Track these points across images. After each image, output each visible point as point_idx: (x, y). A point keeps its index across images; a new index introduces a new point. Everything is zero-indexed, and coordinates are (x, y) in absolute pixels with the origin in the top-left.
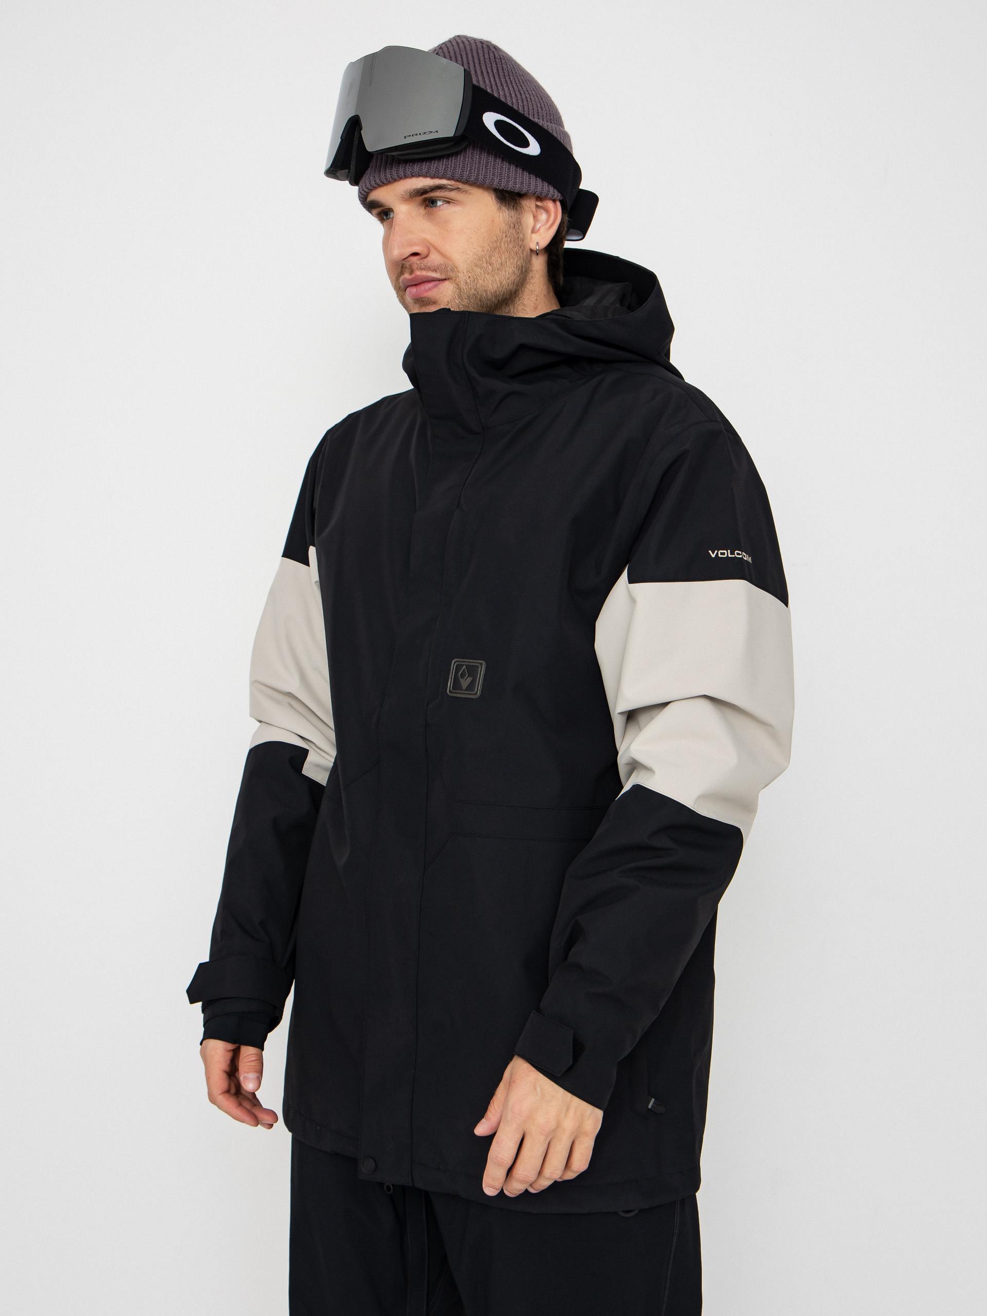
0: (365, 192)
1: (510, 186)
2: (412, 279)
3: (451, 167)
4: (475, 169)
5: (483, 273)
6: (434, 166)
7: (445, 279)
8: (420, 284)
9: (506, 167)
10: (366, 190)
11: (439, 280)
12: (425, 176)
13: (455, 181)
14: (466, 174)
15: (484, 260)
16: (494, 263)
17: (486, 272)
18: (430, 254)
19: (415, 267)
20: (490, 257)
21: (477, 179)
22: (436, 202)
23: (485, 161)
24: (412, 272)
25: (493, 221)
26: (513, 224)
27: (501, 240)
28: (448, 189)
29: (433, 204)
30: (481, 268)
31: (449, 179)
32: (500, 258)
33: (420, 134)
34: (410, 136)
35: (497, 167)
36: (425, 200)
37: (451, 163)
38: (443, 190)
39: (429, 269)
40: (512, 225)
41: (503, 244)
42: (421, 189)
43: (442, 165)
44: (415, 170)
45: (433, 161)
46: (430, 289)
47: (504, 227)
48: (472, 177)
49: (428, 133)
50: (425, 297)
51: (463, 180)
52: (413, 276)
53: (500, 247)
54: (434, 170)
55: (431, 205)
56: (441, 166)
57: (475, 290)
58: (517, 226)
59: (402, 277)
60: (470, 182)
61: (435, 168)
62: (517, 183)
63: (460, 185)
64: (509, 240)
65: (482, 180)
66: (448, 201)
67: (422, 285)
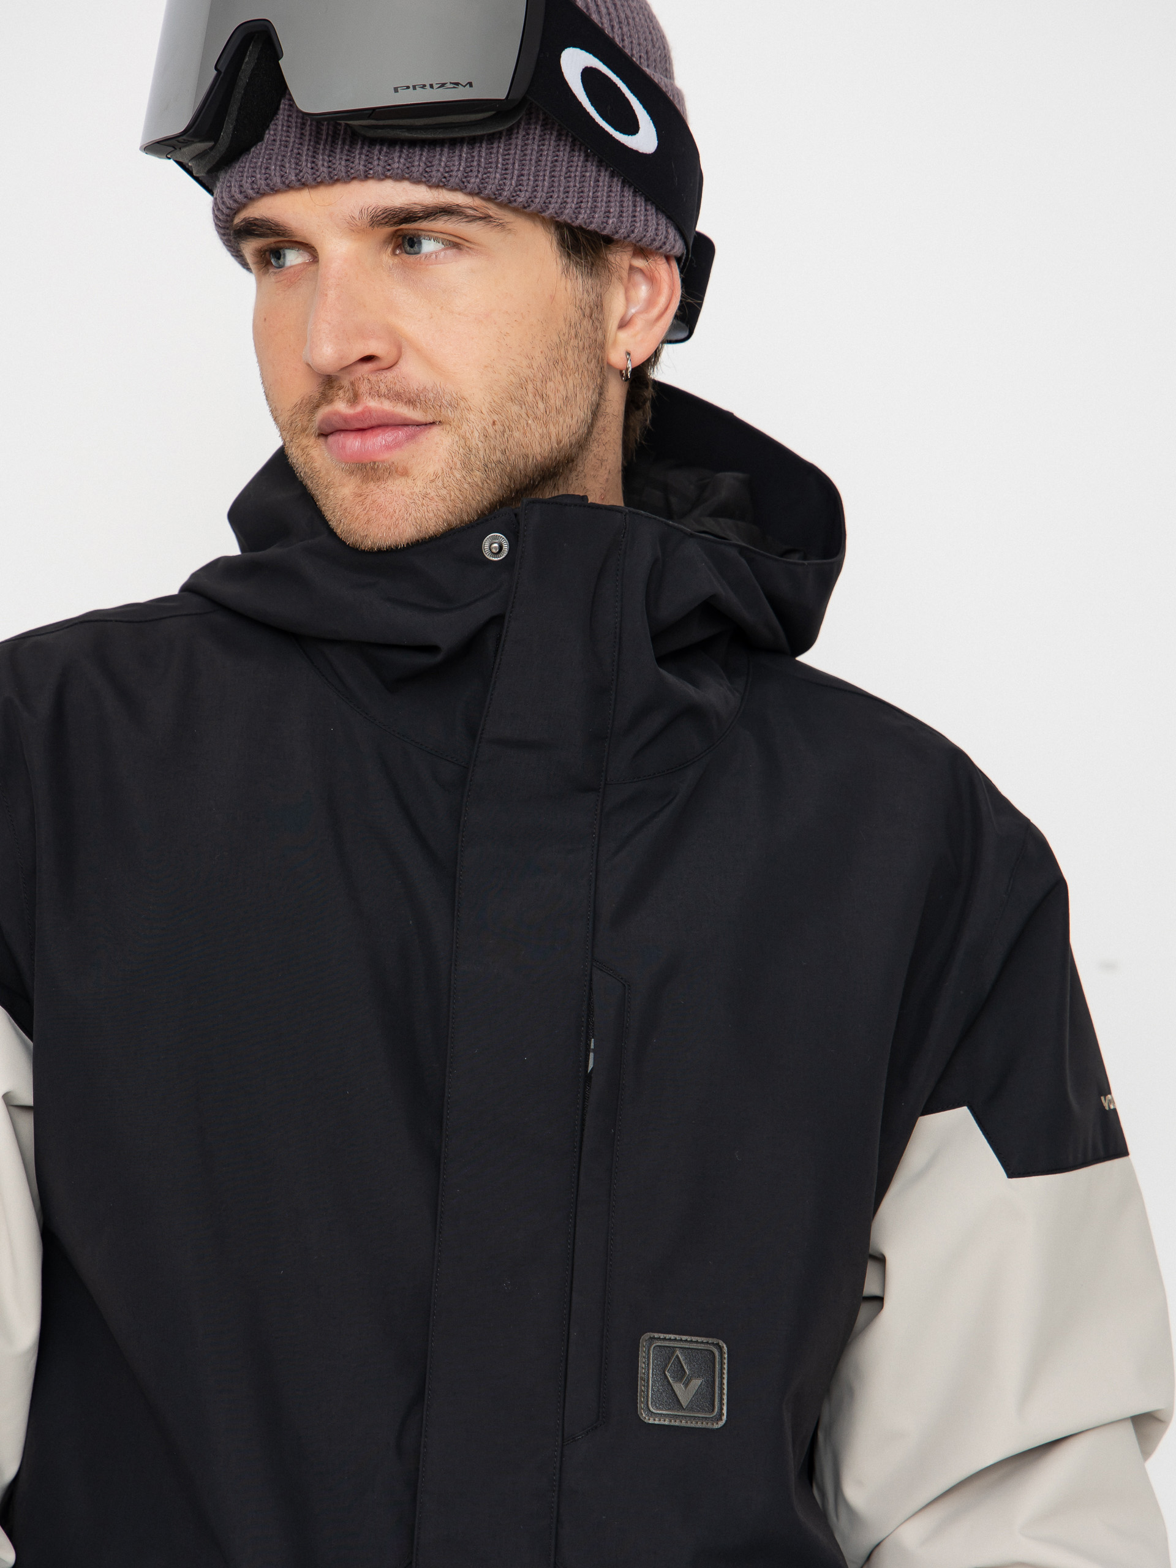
0: (235, 201)
1: (594, 222)
2: (355, 417)
3: (479, 165)
4: (529, 175)
5: (524, 416)
6: (440, 160)
7: (433, 423)
8: (372, 428)
9: (590, 176)
10: (238, 196)
11: (419, 424)
12: (417, 181)
13: (483, 199)
14: (511, 184)
15: (530, 387)
16: (552, 396)
17: (530, 412)
18: (401, 362)
19: (364, 388)
20: (545, 380)
21: (531, 200)
22: (420, 243)
23: (549, 158)
24: (355, 399)
25: (553, 298)
26: (590, 307)
27: (567, 343)
28: (467, 217)
29: (412, 246)
30: (522, 403)
31: (471, 194)
32: (565, 386)
33: (431, 86)
34: (408, 87)
35: (573, 175)
36: (395, 235)
37: (480, 156)
38: (454, 218)
39: (398, 396)
40: (588, 311)
41: (570, 352)
42: (401, 210)
43: (460, 160)
44: (396, 165)
45: (438, 149)
46: (398, 445)
47: (574, 315)
48: (522, 194)
49: (448, 85)
50: (383, 462)
51: (501, 199)
52: (359, 409)
53: (566, 359)
54: (441, 170)
55: (408, 248)
56: (455, 161)
57: (504, 452)
58: (596, 311)
59: (324, 411)
60: (515, 204)
61: (443, 164)
62: (612, 215)
63: (492, 210)
64: (581, 344)
65: (542, 202)
66: (456, 244)
67: (379, 431)
